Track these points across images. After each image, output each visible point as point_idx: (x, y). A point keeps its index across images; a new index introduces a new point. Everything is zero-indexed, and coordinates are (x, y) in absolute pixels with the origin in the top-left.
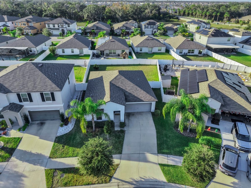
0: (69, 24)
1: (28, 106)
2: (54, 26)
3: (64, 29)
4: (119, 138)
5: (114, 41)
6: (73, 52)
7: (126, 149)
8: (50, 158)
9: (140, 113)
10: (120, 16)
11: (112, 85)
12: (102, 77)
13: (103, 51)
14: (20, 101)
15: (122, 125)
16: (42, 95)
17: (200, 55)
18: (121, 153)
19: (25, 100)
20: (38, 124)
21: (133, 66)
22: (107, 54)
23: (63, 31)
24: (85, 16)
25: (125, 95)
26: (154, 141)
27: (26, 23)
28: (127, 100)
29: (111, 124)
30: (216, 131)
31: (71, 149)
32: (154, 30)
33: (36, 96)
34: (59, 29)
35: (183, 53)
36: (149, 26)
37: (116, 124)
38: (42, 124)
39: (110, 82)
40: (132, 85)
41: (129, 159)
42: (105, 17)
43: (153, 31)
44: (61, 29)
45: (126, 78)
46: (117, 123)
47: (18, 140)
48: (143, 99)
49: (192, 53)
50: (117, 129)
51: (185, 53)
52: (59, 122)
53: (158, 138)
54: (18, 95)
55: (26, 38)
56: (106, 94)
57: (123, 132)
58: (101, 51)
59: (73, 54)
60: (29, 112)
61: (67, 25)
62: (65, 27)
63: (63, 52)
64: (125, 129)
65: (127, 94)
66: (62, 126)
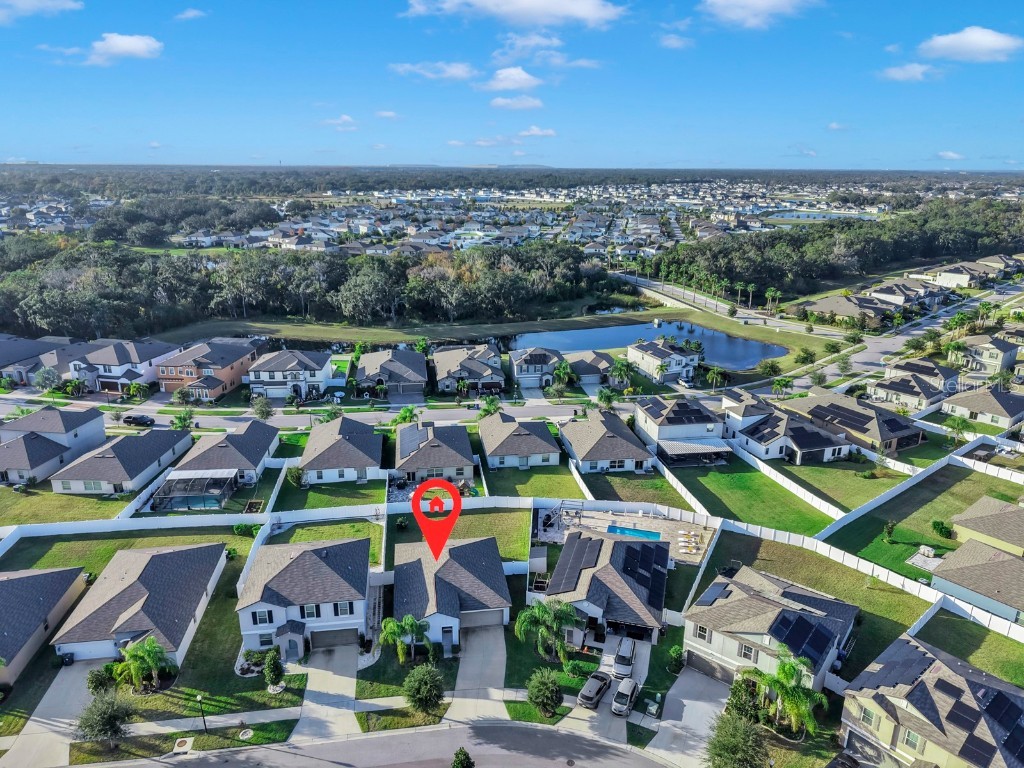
0: (314, 370)
1: (313, 624)
2: (272, 377)
3: (299, 383)
4: (450, 669)
5: (438, 446)
6: (341, 476)
7: (460, 684)
8: (356, 699)
9: (485, 628)
10: (451, 304)
11: (439, 581)
12: (420, 559)
13: (414, 474)
14: (303, 616)
15: (456, 649)
16: (336, 606)
17: (638, 472)
18: (453, 689)
19: (310, 615)
20: (323, 652)
21: (481, 516)
22: (422, 478)
23: (296, 390)
24: (347, 309)
25: (460, 599)
26: (501, 672)
27: (193, 370)
28: (462, 607)
29: (438, 647)
30: (595, 653)
31: (383, 686)
32: (545, 378)
33: (327, 609)
34: (285, 383)
35: (599, 468)
36: (532, 368)
37: (445, 648)
38: (330, 652)
39: (435, 575)
40: (472, 577)
41: (465, 695)
42: (407, 306)
43: (541, 380)
44: (290, 384)
45: (461, 565)
46: (447, 647)
47: (304, 678)
48: (488, 604)
49: (619, 467)
50: (447, 655)
51: (602, 468)
52: (355, 649)
53: (508, 667)
54: (302, 609)
55: (229, 445)
56: (430, 600)
57: (456, 660)
58: (408, 474)
59: (342, 480)
60: (312, 633)
61: (308, 373)
62: (302, 378)
63: (320, 477)
64: (460, 655)
65: (464, 596)
66: (361, 654)
